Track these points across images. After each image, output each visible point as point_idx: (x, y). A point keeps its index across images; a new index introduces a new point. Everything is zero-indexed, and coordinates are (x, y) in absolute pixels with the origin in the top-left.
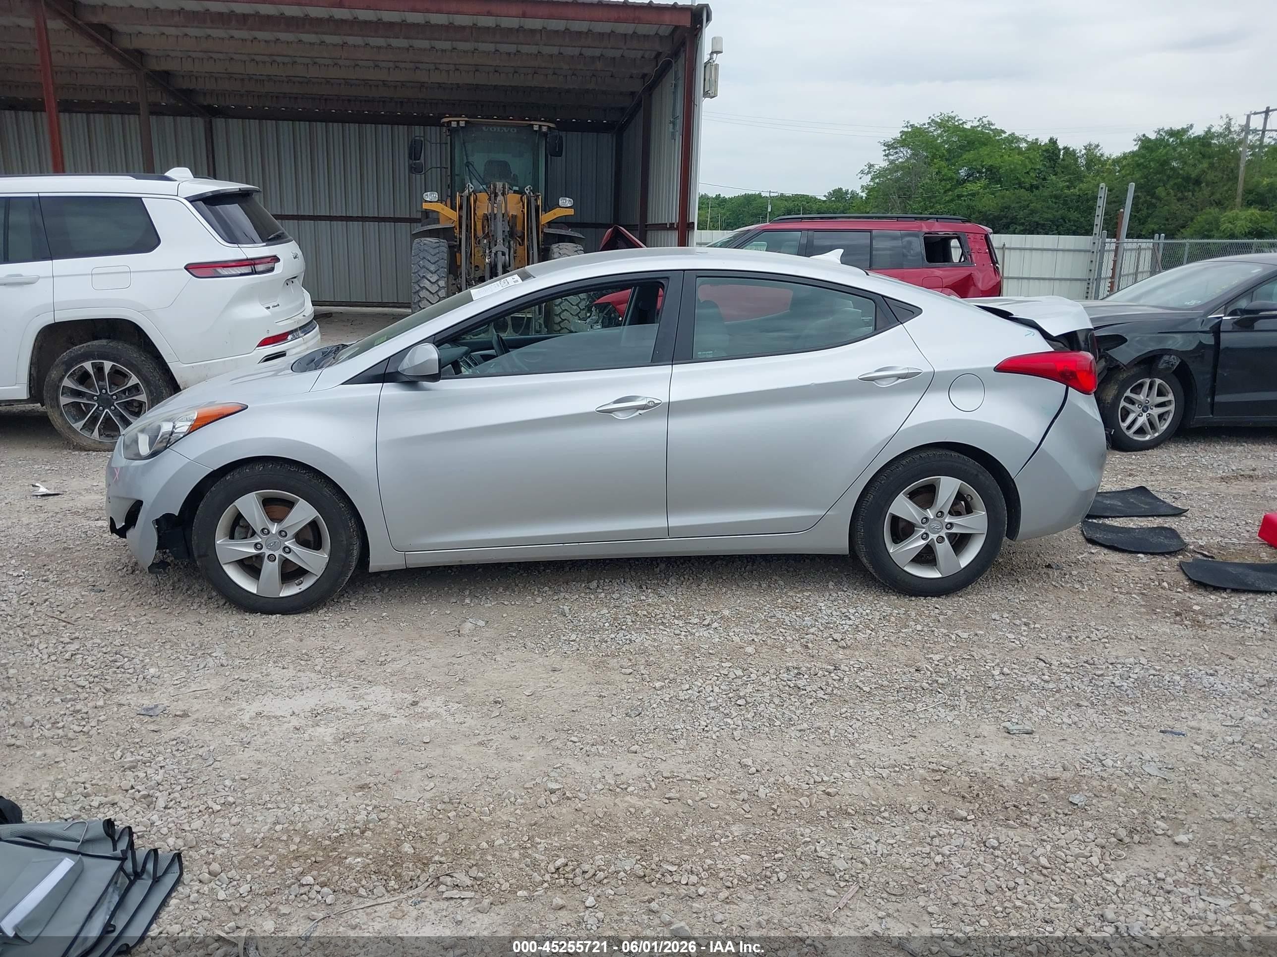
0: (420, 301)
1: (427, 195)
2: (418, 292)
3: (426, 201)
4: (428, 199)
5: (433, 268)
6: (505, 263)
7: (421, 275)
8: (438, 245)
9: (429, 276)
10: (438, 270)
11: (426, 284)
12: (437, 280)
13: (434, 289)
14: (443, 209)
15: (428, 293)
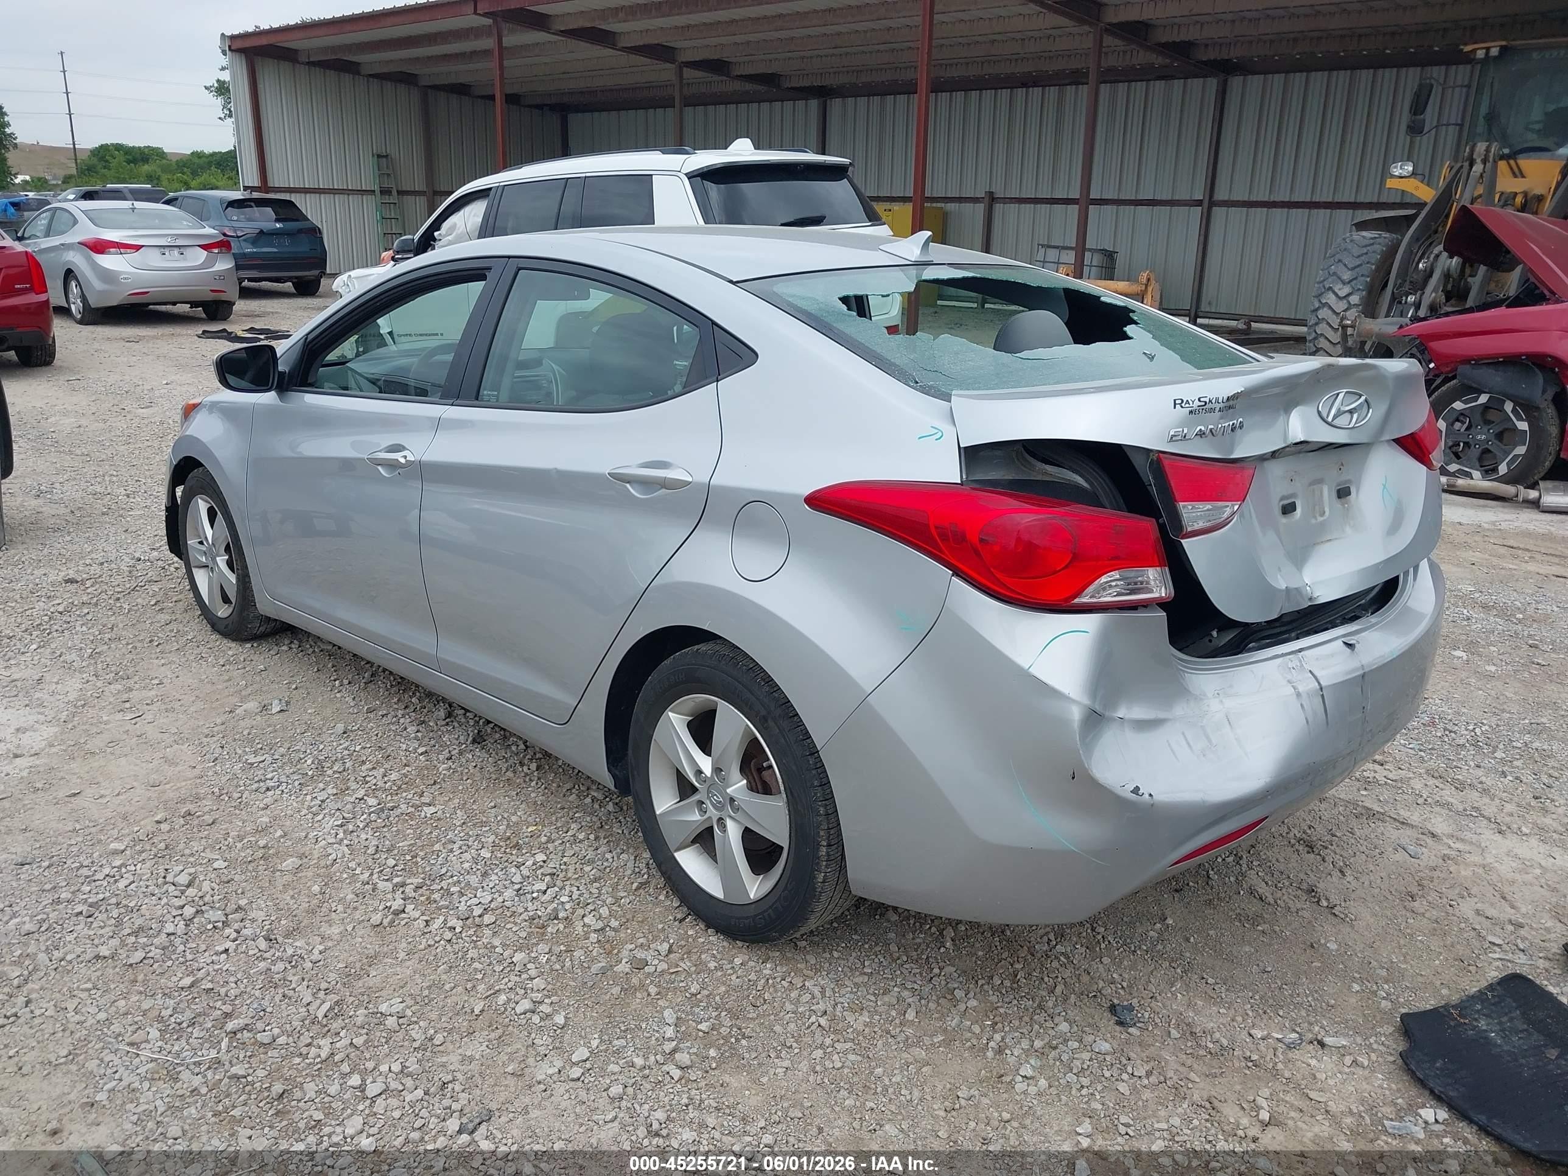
0: (1317, 324)
1: (1396, 167)
2: (1316, 310)
3: (1393, 176)
4: (1397, 174)
5: (1347, 276)
6: (1449, 270)
7: (1327, 286)
8: (1372, 241)
9: (1337, 288)
10: (1356, 279)
11: (1330, 298)
12: (1349, 295)
13: (1340, 306)
14: (1417, 188)
15: (1330, 312)
